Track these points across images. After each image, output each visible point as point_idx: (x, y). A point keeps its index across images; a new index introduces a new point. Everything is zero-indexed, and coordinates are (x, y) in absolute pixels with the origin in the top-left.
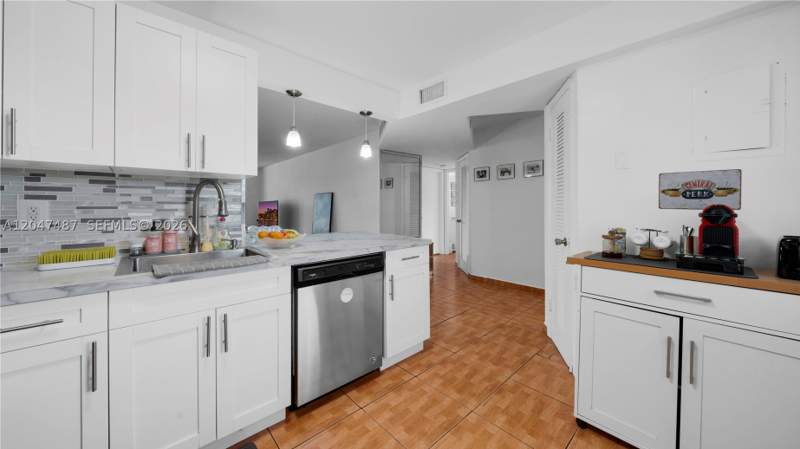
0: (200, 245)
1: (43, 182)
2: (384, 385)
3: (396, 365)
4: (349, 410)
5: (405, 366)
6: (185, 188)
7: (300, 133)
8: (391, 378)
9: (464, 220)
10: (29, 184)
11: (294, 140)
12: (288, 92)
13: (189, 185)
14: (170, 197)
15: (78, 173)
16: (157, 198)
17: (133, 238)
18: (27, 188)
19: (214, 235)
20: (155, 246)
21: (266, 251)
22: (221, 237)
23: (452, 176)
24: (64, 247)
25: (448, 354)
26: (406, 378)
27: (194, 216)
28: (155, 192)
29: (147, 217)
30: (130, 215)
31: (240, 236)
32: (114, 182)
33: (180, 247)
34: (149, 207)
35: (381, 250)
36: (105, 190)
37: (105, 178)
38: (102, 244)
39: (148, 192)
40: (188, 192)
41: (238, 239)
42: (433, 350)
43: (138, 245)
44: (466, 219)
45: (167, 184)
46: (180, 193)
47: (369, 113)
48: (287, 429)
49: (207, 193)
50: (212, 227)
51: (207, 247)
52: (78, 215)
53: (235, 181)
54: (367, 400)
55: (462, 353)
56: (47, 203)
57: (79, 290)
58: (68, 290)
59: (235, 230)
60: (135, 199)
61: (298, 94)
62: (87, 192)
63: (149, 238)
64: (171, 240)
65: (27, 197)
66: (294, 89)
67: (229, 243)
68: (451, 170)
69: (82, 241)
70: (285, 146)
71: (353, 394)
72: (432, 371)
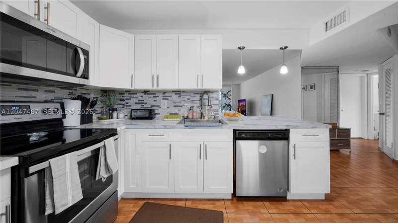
0: (204, 117)
1: (166, 95)
2: (288, 208)
3: (300, 200)
4: (263, 211)
5: (306, 203)
6: (199, 95)
7: (244, 66)
8: (293, 206)
9: (388, 112)
10: (164, 95)
11: (241, 70)
12: (239, 48)
13: (201, 94)
14: (195, 98)
15: (173, 91)
16: (192, 99)
17: (185, 113)
18: (163, 97)
19: (209, 113)
20: (190, 116)
21: (227, 122)
22: (211, 114)
23: (375, 78)
24: (170, 114)
25: (348, 211)
26: (305, 211)
27: (202, 106)
28: (191, 97)
29: (188, 105)
30: (185, 105)
31: (218, 114)
32: (180, 94)
33: (198, 117)
34: (189, 102)
35: (286, 128)
36: (179, 97)
37: (178, 92)
38: (178, 114)
39: (189, 97)
40: (200, 96)
41: (217, 115)
42: (334, 203)
43: (186, 115)
44: (390, 112)
45: (195, 94)
46: (198, 97)
47: (286, 47)
48: (232, 203)
49: (205, 96)
50: (208, 110)
51: (206, 118)
52: (173, 104)
53: (216, 91)
54: (275, 211)
55: (363, 216)
56: (166, 100)
57: (168, 127)
58: (165, 127)
59: (216, 111)
60: (186, 99)
61: (243, 48)
62: (175, 97)
63: (189, 113)
64: (195, 114)
65: (163, 99)
66: (241, 46)
67: (213, 117)
68: (375, 74)
69: (174, 113)
70: (238, 74)
71: (267, 204)
72: (328, 216)
